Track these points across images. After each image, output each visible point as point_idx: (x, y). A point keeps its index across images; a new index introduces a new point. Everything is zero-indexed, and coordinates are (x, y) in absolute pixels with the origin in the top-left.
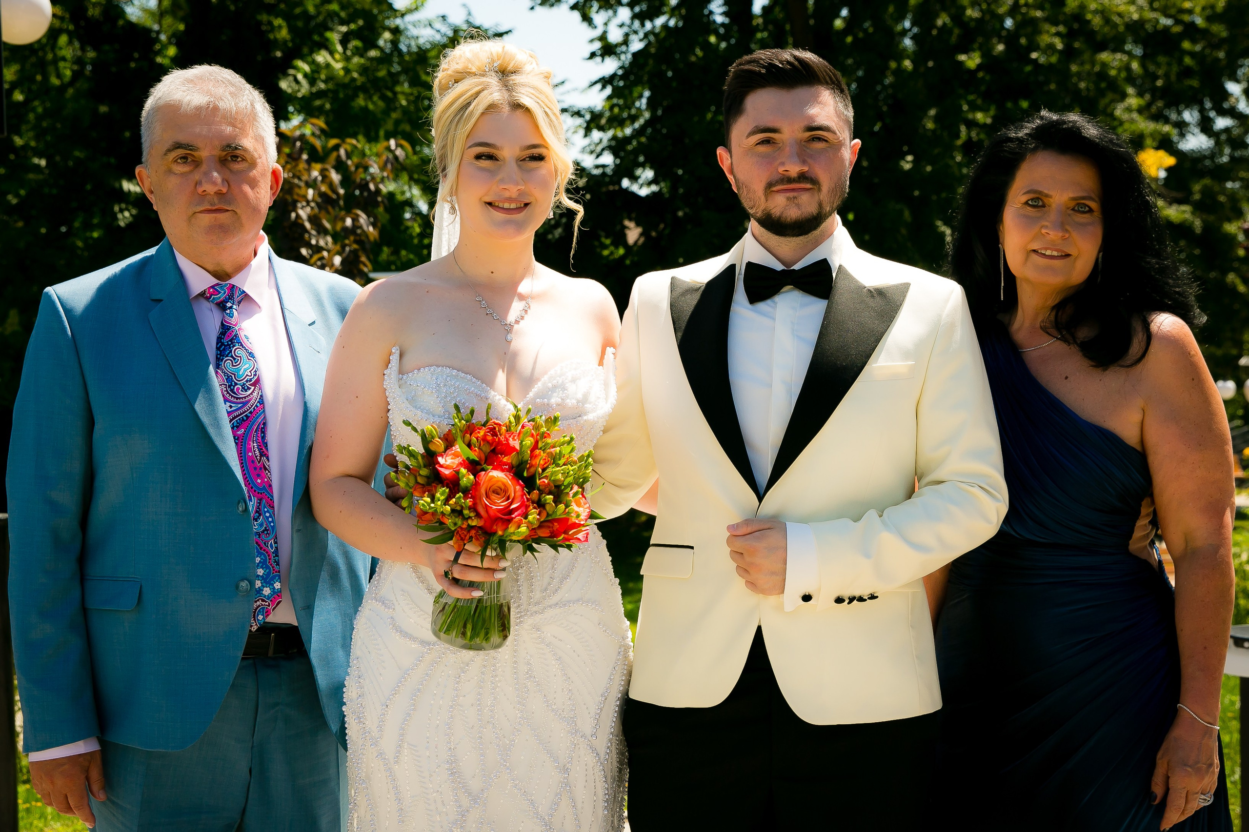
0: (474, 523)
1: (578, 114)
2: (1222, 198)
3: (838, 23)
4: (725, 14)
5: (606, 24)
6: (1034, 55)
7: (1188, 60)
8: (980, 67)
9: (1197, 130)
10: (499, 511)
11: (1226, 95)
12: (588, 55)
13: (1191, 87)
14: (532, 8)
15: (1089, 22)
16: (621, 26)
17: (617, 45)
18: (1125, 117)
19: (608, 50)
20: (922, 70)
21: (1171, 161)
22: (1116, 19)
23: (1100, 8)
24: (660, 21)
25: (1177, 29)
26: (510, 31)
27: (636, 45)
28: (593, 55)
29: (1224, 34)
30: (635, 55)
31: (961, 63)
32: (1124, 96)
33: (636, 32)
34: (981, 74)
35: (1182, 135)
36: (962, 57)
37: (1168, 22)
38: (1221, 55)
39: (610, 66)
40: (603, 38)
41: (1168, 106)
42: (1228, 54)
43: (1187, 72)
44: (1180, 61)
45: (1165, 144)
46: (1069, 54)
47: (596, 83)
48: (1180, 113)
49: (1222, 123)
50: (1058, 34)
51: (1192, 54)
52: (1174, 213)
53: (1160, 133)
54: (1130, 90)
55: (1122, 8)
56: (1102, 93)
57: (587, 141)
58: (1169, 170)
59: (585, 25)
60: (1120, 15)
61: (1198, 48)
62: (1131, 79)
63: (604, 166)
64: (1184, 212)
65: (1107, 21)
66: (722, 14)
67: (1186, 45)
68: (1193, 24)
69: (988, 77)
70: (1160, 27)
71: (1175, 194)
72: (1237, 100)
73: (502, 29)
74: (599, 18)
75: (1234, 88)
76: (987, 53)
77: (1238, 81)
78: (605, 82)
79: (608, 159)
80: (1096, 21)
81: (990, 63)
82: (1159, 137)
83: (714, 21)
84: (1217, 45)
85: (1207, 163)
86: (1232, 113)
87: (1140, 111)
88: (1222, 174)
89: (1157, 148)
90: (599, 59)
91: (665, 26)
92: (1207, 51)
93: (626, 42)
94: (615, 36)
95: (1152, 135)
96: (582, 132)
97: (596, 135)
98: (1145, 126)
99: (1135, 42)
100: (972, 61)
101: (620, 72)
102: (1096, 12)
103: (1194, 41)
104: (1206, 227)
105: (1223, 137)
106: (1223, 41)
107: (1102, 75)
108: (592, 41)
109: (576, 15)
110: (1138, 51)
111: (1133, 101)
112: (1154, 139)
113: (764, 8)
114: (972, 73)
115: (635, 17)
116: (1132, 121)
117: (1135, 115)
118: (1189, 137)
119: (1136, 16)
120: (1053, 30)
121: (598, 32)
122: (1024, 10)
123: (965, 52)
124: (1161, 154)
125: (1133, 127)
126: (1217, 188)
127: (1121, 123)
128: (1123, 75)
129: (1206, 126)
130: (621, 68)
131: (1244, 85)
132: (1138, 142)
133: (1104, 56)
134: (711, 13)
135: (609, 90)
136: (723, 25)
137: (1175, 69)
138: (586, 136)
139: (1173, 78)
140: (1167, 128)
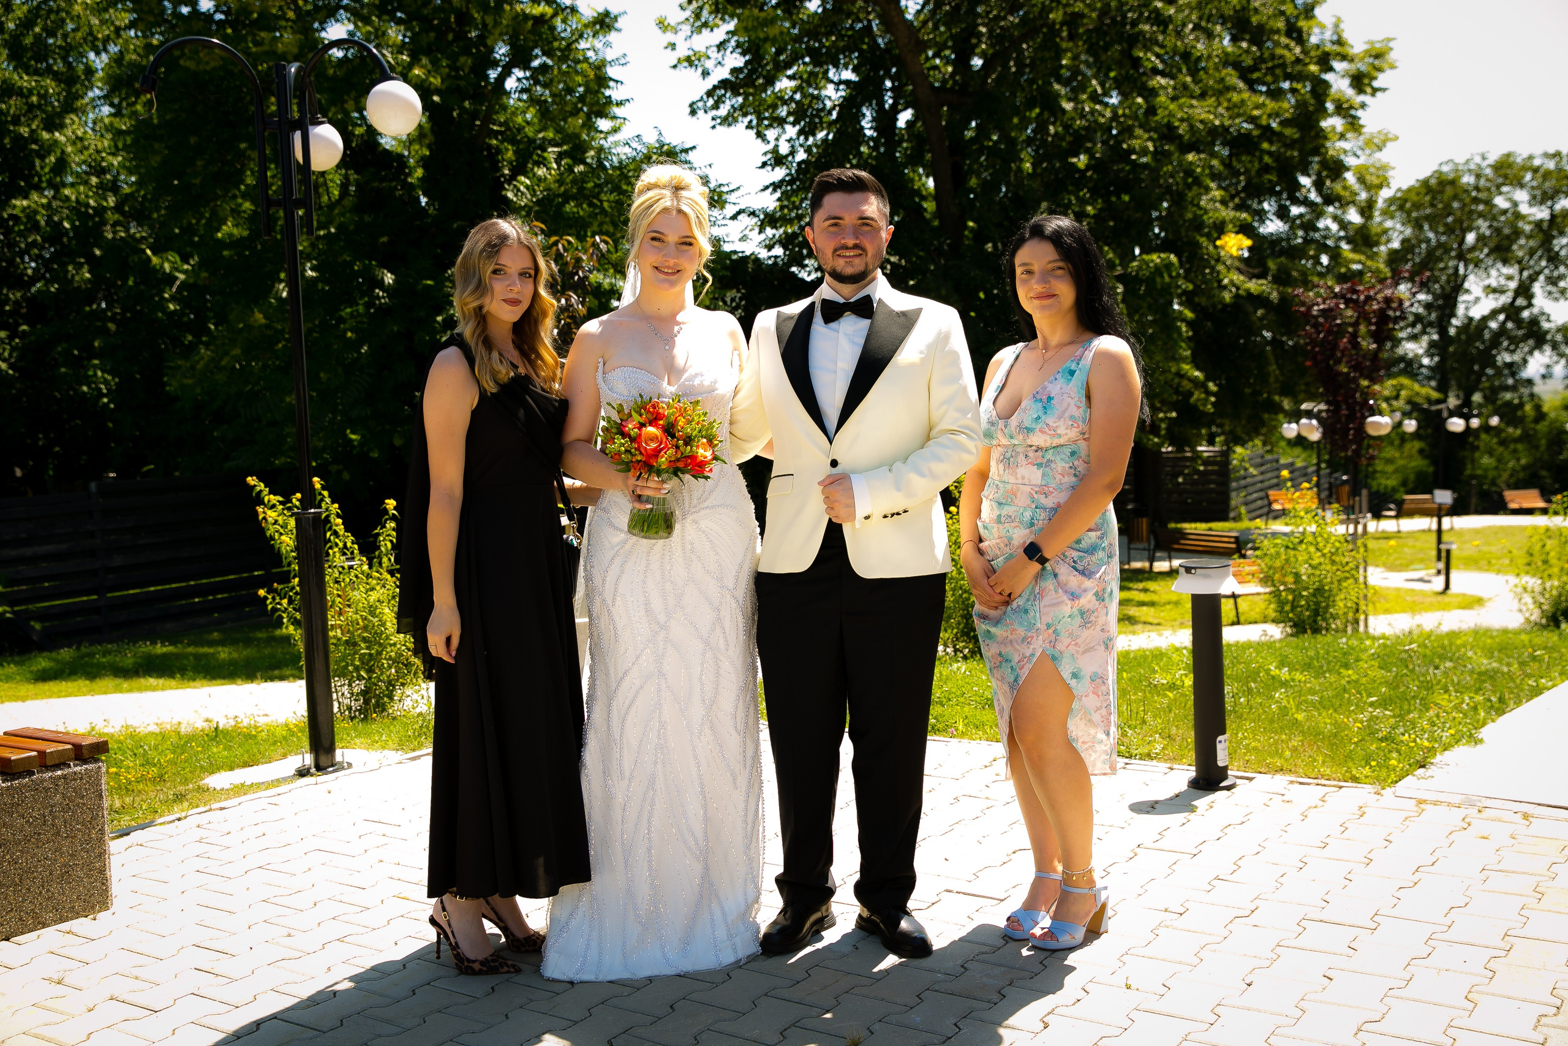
0: (639, 458)
1: (753, 214)
2: (1295, 274)
3: (969, 134)
4: (875, 129)
5: (777, 139)
6: (1134, 157)
7: (1267, 159)
8: (1088, 167)
9: (1274, 218)
10: (653, 450)
11: (1298, 186)
12: (760, 165)
13: (1270, 181)
14: (714, 127)
15: (1177, 128)
16: (789, 141)
17: (787, 156)
18: (1210, 206)
19: (778, 160)
20: (1039, 171)
21: (1248, 243)
22: (1201, 127)
23: (1185, 116)
24: (821, 135)
25: (1256, 133)
26: (694, 147)
27: (801, 156)
28: (764, 164)
29: (1296, 136)
30: (799, 164)
31: (1073, 164)
32: (1208, 190)
33: (801, 145)
34: (1089, 174)
35: (1262, 221)
36: (1075, 160)
37: (1250, 126)
38: (1296, 154)
39: (779, 173)
40: (775, 151)
41: (1250, 196)
42: (1301, 152)
43: (1266, 169)
44: (1261, 159)
45: (1245, 229)
46: (1160, 155)
47: (766, 188)
48: (1260, 202)
49: (1295, 210)
50: (1150, 139)
51: (1270, 153)
52: (1254, 286)
53: (1238, 219)
54: (1213, 185)
55: (1203, 116)
56: (1189, 187)
57: (763, 236)
58: (1250, 249)
59: (759, 140)
60: (1202, 121)
61: (1273, 148)
62: (1214, 177)
63: (776, 257)
64: (1262, 285)
65: (1192, 127)
66: (870, 128)
67: (1265, 146)
68: (1268, 127)
69: (1095, 176)
70: (1242, 131)
71: (1256, 271)
72: (1309, 191)
73: (687, 146)
74: (771, 134)
75: (1305, 181)
76: (1092, 157)
77: (1309, 175)
78: (775, 186)
79: (778, 251)
80: (1183, 129)
81: (1095, 165)
82: (1238, 223)
83: (865, 135)
84: (1291, 144)
85: (1284, 244)
86: (1306, 202)
87: (1223, 202)
88: (1295, 253)
89: (1237, 233)
90: (769, 168)
91: (825, 140)
92: (1282, 150)
93: (793, 153)
94: (784, 149)
95: (1231, 221)
96: (757, 230)
97: (769, 232)
98: (1227, 213)
99: (1224, 144)
100: (1082, 161)
101: (787, 178)
102: (1182, 120)
103: (1271, 143)
104: (1283, 298)
105: (1298, 222)
106: (1295, 141)
107: (1189, 172)
108: (765, 154)
109: (752, 133)
110: (1226, 152)
111: (1217, 194)
112: (1234, 226)
113: (908, 122)
114: (1082, 172)
115: (801, 133)
116: (1216, 210)
117: (1217, 205)
118: (1268, 222)
119: (1217, 123)
120: (1146, 136)
121: (771, 146)
122: (1122, 119)
123: (1077, 155)
124: (1240, 236)
125: (1217, 215)
126: (1290, 265)
127: (1206, 212)
128: (1207, 171)
129: (1282, 213)
130: (788, 175)
131: (1314, 177)
132: (1220, 229)
133: (1190, 157)
134: (862, 128)
135: (778, 194)
136: (871, 138)
137: (1257, 165)
138: (760, 232)
139: (1253, 173)
140: (1244, 215)
